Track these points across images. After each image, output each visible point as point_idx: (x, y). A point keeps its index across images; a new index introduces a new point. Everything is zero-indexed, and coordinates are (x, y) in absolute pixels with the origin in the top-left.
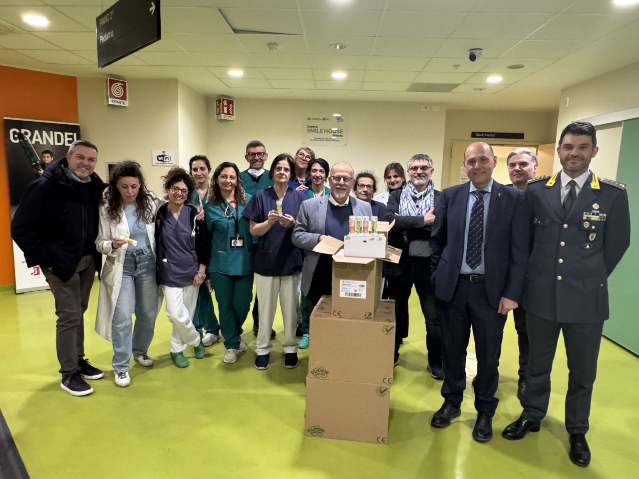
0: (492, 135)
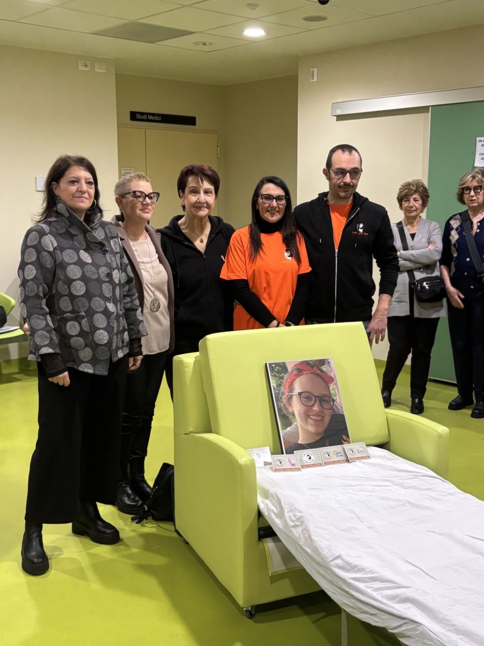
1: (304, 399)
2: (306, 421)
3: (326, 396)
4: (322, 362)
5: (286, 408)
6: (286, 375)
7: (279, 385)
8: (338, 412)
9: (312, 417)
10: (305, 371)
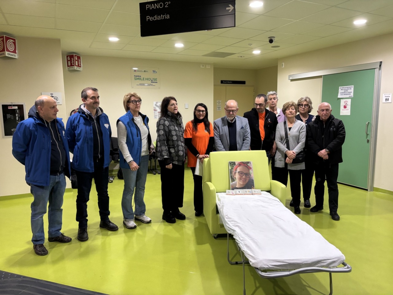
0: (230, 82)
1: (240, 174)
2: (240, 181)
3: (248, 173)
4: (248, 162)
6: (235, 166)
7: (232, 169)
8: (252, 179)
9: (242, 179)
10: (242, 165)
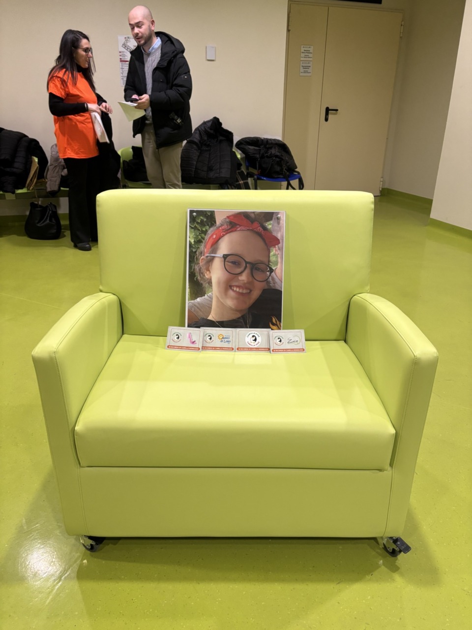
1: (229, 264)
2: (226, 293)
4: (270, 216)
5: (201, 273)
6: (212, 229)
7: (199, 242)
8: (274, 286)
9: (235, 289)
10: (240, 226)
